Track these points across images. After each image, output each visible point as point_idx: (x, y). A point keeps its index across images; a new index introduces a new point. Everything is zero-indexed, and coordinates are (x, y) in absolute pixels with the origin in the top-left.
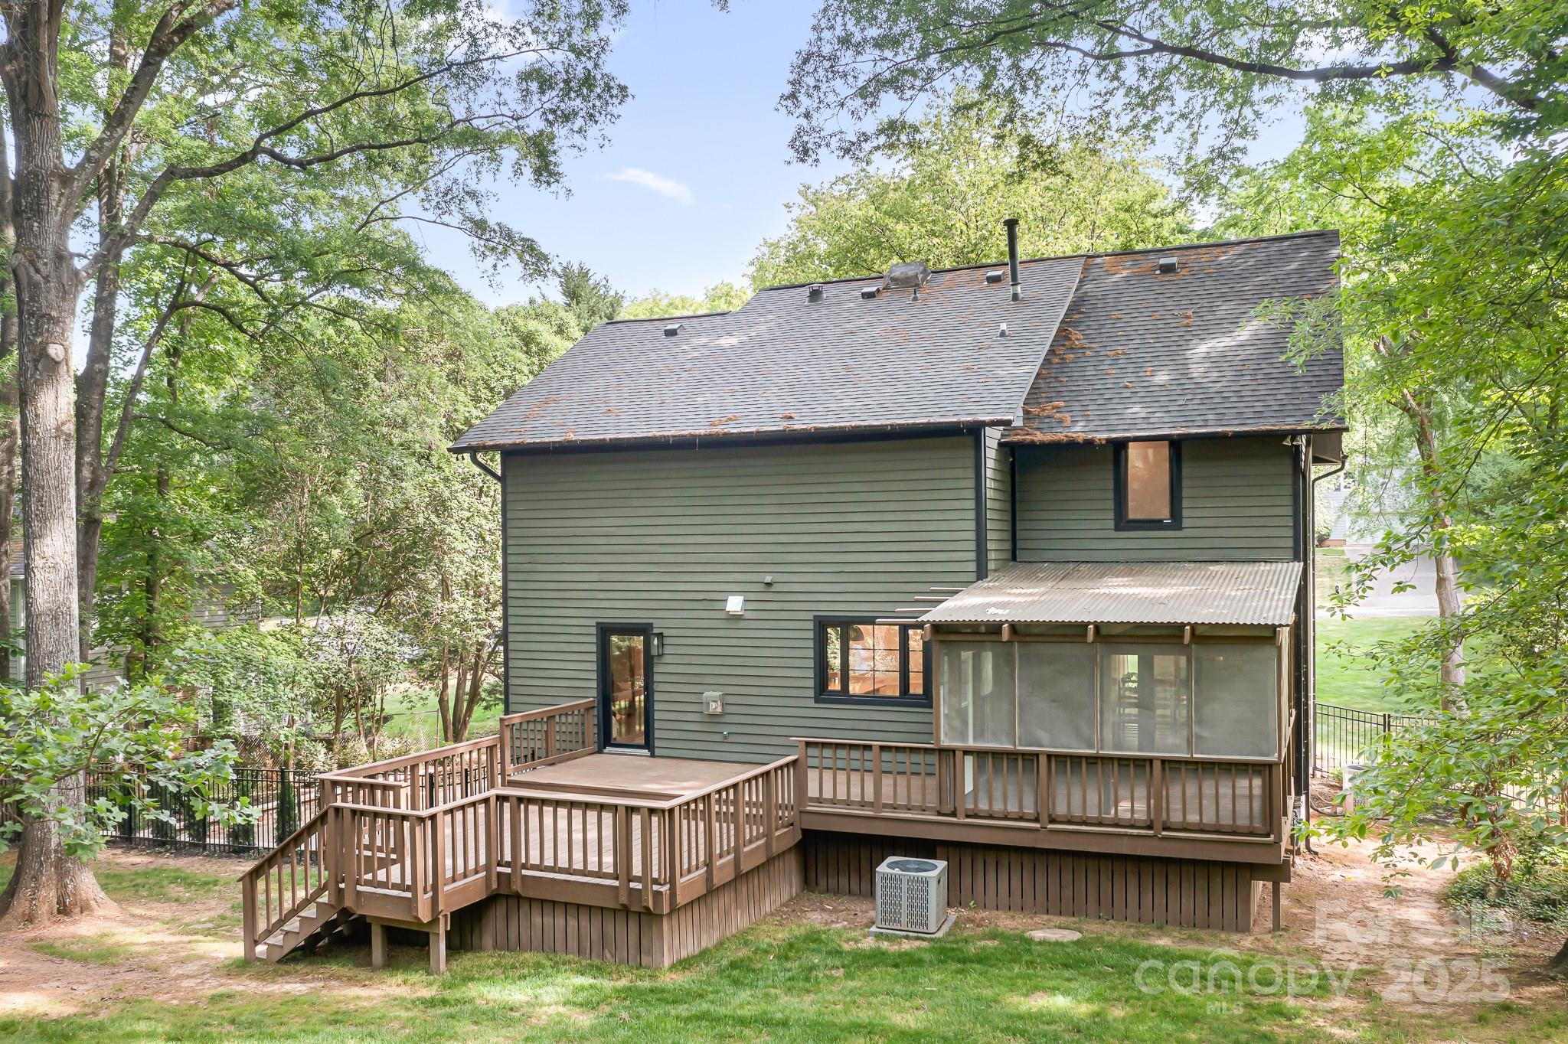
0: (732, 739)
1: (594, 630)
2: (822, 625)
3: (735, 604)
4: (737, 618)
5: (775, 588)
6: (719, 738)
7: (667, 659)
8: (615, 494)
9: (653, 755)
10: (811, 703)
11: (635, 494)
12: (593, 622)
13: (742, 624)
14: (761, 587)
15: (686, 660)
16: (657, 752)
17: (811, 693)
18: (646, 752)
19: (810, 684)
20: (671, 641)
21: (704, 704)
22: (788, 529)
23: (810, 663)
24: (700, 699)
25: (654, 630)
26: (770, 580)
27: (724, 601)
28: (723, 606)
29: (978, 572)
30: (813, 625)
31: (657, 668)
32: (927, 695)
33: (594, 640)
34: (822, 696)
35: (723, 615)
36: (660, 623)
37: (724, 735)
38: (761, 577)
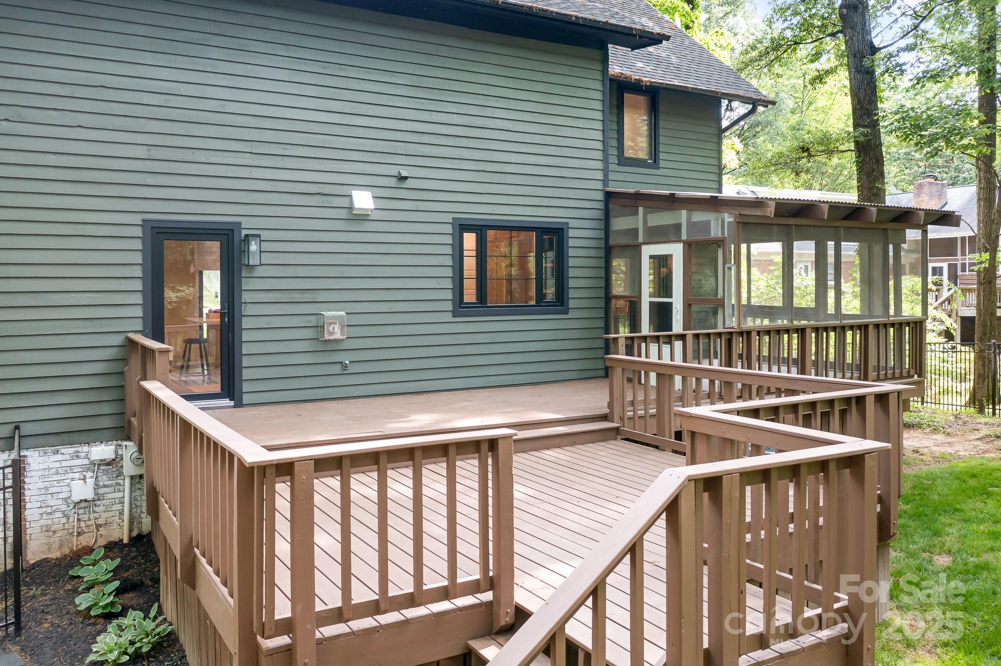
0: (352, 369)
1: (138, 232)
2: (463, 227)
3: (363, 200)
4: (362, 217)
5: (409, 183)
6: (337, 369)
7: (260, 271)
8: (181, 36)
9: (239, 404)
10: (449, 317)
11: (215, 41)
12: (137, 219)
13: (368, 226)
14: (393, 182)
15: (290, 271)
16: (246, 399)
17: (449, 306)
18: (226, 402)
19: (449, 295)
20: (265, 246)
21: (320, 328)
22: (425, 116)
23: (449, 272)
24: (313, 321)
25: (244, 232)
26: (404, 173)
27: (350, 196)
28: (344, 202)
29: (605, 181)
30: (449, 229)
31: (246, 284)
32: (561, 301)
33: (138, 244)
34: (460, 307)
35: (343, 214)
36: (246, 223)
37: (344, 366)
38: (394, 170)
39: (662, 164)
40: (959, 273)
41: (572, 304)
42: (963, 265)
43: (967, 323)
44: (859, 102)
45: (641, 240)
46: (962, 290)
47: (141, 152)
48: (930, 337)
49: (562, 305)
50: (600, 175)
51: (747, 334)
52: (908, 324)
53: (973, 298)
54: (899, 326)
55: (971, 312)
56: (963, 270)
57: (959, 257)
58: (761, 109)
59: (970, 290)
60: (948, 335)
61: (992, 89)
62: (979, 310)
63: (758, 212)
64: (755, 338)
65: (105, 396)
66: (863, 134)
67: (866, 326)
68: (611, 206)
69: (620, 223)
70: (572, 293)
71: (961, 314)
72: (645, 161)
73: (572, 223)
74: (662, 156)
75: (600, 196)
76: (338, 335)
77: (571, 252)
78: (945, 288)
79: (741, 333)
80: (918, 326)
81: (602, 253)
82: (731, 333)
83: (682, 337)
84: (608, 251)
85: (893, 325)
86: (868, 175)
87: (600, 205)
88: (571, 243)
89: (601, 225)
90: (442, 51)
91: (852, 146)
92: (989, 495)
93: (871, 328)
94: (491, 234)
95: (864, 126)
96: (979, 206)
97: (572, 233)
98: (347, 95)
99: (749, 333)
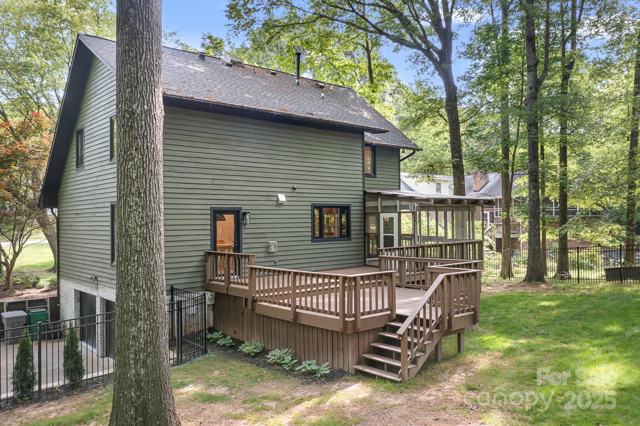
0: (278, 263)
1: (209, 212)
2: (315, 207)
3: (282, 198)
4: (279, 204)
5: (297, 191)
6: (273, 264)
7: (247, 226)
10: (310, 243)
12: (209, 207)
13: (283, 208)
14: (291, 190)
15: (258, 226)
17: (310, 238)
19: (310, 234)
20: (252, 216)
21: (267, 248)
22: (302, 164)
23: (310, 225)
24: (265, 245)
25: (243, 211)
26: (295, 187)
27: (277, 196)
28: (275, 199)
29: (364, 187)
30: (310, 208)
31: (244, 231)
32: (348, 236)
33: (209, 217)
34: (314, 239)
35: (275, 203)
36: (243, 207)
37: (275, 262)
38: (291, 186)
39: (377, 176)
40: (495, 216)
41: (352, 236)
42: (497, 212)
43: (498, 241)
44: (454, 147)
45: (379, 211)
46: (496, 225)
47: (209, 182)
48: (485, 249)
49: (349, 237)
50: (362, 185)
51: (423, 247)
52: (477, 242)
53: (501, 229)
54: (474, 243)
55: (500, 236)
56: (497, 215)
57: (495, 208)
58: (417, 152)
59: (500, 225)
60: (491, 247)
61: (507, 145)
62: (503, 235)
63: (428, 203)
64: (426, 249)
65: (199, 274)
66: (456, 161)
67: (463, 244)
68: (366, 197)
69: (369, 204)
70: (352, 233)
71: (496, 237)
72: (370, 175)
73: (352, 204)
74: (377, 172)
75: (362, 193)
76: (273, 250)
77: (352, 216)
78: (489, 225)
79: (421, 247)
80: (481, 243)
81: (363, 216)
82: (418, 247)
83: (398, 249)
84: (365, 215)
85: (472, 243)
86: (458, 178)
87: (362, 197)
88: (352, 212)
89: (362, 205)
90: (308, 138)
91: (451, 165)
92: (506, 302)
93: (464, 244)
94: (324, 209)
95: (457, 158)
96: (503, 189)
97: (352, 208)
98: (276, 157)
99: (424, 247)
